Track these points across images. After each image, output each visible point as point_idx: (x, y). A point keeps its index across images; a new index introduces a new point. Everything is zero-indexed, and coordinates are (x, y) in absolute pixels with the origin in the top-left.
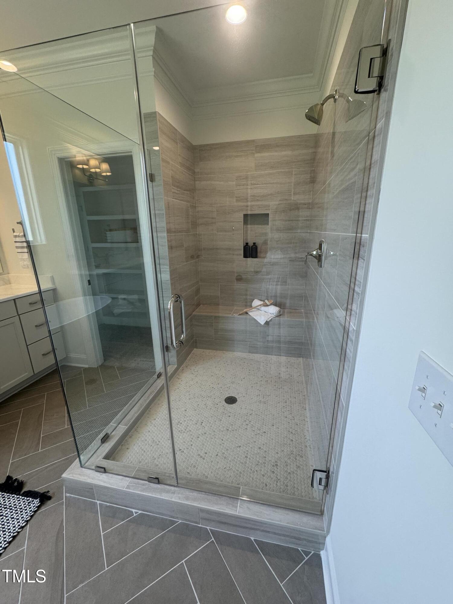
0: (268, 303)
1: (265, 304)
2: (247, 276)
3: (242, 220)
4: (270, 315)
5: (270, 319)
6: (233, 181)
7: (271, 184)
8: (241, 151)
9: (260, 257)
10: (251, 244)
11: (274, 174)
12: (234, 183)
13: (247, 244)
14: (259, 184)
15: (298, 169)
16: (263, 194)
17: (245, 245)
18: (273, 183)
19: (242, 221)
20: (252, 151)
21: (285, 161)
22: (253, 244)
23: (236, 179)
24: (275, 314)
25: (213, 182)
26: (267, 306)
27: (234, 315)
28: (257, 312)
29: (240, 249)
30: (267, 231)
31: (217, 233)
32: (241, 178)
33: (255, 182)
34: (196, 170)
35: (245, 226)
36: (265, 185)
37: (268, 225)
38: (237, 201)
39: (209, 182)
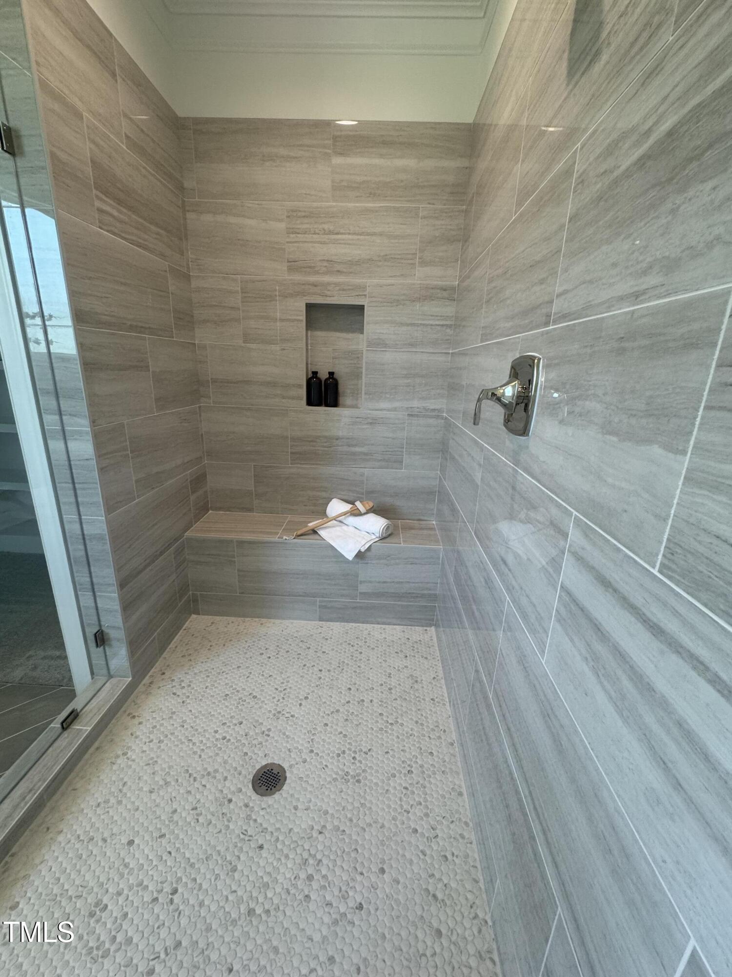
0: (362, 509)
1: (355, 512)
2: (314, 446)
3: (303, 318)
4: (368, 537)
5: (367, 546)
6: (281, 221)
7: (368, 234)
8: (298, 146)
9: (344, 406)
10: (323, 375)
11: (377, 211)
12: (282, 226)
13: (315, 373)
14: (342, 234)
15: (429, 204)
16: (350, 259)
17: (310, 375)
18: (374, 234)
19: (302, 321)
20: (324, 147)
21: (402, 181)
22: (328, 376)
23: (288, 217)
24: (378, 535)
25: (232, 220)
26: (360, 514)
27: (285, 537)
28: (338, 528)
29: (300, 386)
30: (361, 347)
31: (243, 345)
32: (299, 214)
33: (332, 228)
34: (187, 184)
35: (309, 332)
36: (356, 237)
37: (362, 333)
38: (290, 269)
39: (220, 218)
